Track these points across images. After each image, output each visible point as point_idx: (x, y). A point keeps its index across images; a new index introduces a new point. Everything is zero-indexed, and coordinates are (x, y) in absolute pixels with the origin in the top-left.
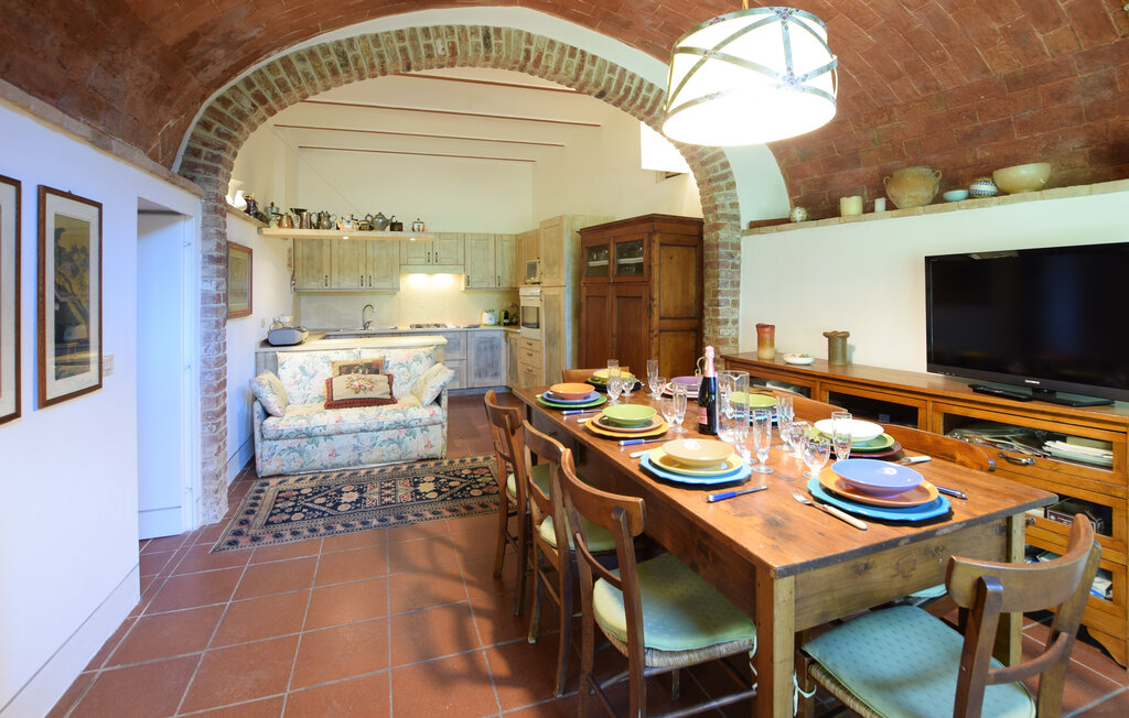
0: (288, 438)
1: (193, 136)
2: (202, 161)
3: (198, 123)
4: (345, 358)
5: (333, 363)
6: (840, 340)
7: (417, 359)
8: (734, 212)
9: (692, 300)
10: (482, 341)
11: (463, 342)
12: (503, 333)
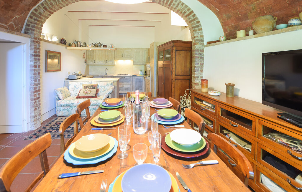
0: (64, 106)
1: (28, 21)
2: (30, 28)
3: (29, 17)
4: (87, 84)
5: (83, 85)
6: (231, 87)
7: (107, 85)
8: (202, 38)
9: (188, 70)
10: (137, 79)
11: (131, 80)
12: (143, 78)
